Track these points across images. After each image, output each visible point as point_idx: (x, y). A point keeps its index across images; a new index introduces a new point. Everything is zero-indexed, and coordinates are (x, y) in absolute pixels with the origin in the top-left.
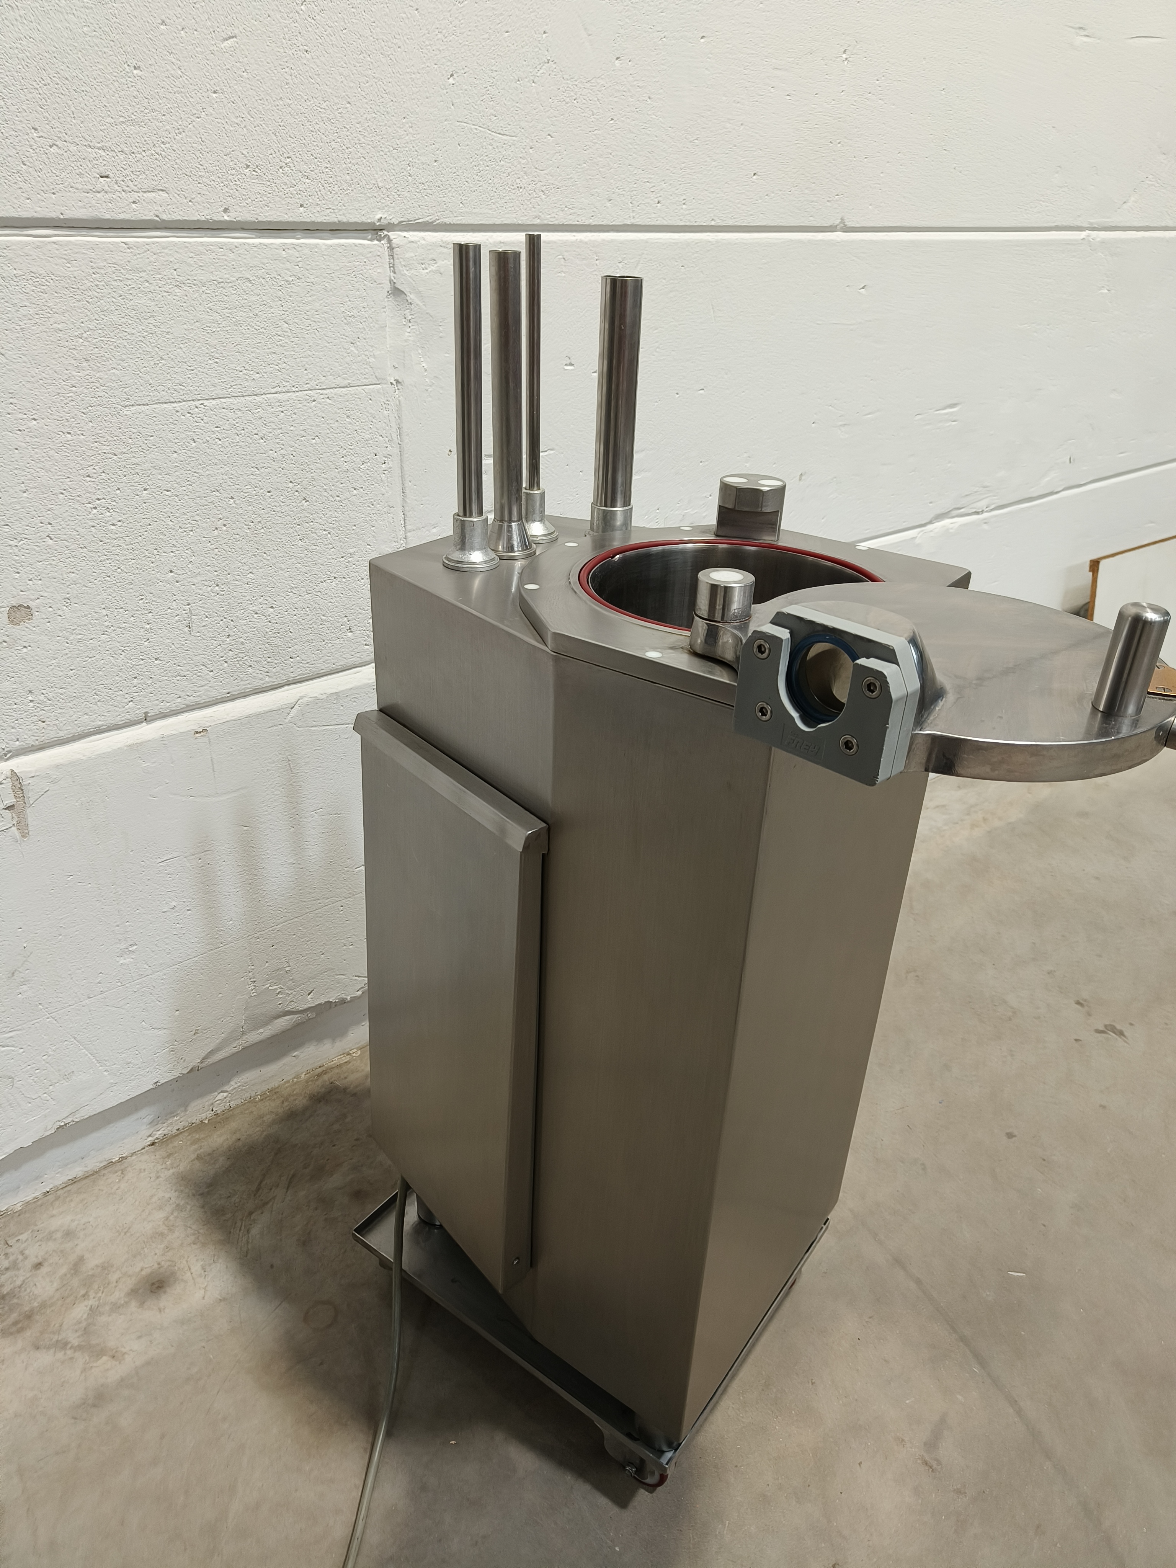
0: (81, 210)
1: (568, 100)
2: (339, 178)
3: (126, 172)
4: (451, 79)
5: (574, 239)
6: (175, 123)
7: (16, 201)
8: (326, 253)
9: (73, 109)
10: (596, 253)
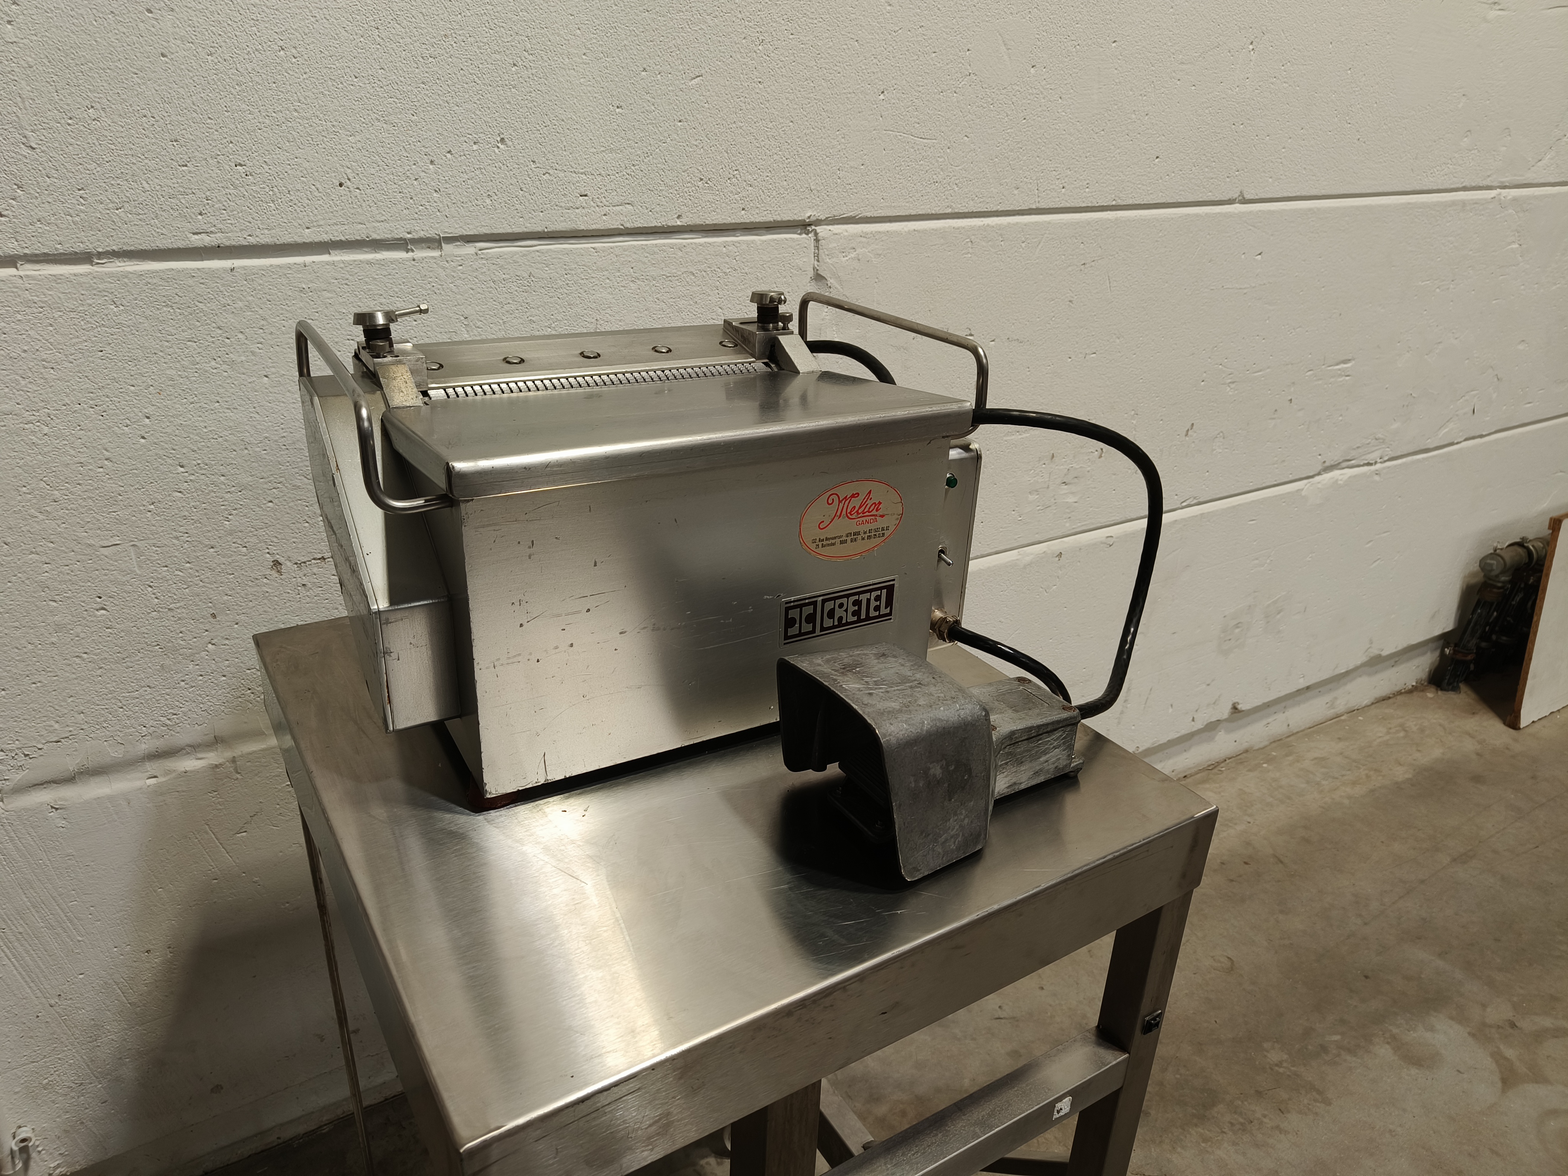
0: (562, 224)
1: (985, 105)
2: (777, 184)
3: (602, 191)
4: (882, 95)
5: (982, 223)
6: (645, 148)
7: (511, 220)
8: (760, 247)
9: (565, 144)
10: (1001, 235)
